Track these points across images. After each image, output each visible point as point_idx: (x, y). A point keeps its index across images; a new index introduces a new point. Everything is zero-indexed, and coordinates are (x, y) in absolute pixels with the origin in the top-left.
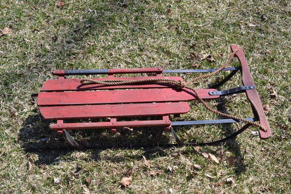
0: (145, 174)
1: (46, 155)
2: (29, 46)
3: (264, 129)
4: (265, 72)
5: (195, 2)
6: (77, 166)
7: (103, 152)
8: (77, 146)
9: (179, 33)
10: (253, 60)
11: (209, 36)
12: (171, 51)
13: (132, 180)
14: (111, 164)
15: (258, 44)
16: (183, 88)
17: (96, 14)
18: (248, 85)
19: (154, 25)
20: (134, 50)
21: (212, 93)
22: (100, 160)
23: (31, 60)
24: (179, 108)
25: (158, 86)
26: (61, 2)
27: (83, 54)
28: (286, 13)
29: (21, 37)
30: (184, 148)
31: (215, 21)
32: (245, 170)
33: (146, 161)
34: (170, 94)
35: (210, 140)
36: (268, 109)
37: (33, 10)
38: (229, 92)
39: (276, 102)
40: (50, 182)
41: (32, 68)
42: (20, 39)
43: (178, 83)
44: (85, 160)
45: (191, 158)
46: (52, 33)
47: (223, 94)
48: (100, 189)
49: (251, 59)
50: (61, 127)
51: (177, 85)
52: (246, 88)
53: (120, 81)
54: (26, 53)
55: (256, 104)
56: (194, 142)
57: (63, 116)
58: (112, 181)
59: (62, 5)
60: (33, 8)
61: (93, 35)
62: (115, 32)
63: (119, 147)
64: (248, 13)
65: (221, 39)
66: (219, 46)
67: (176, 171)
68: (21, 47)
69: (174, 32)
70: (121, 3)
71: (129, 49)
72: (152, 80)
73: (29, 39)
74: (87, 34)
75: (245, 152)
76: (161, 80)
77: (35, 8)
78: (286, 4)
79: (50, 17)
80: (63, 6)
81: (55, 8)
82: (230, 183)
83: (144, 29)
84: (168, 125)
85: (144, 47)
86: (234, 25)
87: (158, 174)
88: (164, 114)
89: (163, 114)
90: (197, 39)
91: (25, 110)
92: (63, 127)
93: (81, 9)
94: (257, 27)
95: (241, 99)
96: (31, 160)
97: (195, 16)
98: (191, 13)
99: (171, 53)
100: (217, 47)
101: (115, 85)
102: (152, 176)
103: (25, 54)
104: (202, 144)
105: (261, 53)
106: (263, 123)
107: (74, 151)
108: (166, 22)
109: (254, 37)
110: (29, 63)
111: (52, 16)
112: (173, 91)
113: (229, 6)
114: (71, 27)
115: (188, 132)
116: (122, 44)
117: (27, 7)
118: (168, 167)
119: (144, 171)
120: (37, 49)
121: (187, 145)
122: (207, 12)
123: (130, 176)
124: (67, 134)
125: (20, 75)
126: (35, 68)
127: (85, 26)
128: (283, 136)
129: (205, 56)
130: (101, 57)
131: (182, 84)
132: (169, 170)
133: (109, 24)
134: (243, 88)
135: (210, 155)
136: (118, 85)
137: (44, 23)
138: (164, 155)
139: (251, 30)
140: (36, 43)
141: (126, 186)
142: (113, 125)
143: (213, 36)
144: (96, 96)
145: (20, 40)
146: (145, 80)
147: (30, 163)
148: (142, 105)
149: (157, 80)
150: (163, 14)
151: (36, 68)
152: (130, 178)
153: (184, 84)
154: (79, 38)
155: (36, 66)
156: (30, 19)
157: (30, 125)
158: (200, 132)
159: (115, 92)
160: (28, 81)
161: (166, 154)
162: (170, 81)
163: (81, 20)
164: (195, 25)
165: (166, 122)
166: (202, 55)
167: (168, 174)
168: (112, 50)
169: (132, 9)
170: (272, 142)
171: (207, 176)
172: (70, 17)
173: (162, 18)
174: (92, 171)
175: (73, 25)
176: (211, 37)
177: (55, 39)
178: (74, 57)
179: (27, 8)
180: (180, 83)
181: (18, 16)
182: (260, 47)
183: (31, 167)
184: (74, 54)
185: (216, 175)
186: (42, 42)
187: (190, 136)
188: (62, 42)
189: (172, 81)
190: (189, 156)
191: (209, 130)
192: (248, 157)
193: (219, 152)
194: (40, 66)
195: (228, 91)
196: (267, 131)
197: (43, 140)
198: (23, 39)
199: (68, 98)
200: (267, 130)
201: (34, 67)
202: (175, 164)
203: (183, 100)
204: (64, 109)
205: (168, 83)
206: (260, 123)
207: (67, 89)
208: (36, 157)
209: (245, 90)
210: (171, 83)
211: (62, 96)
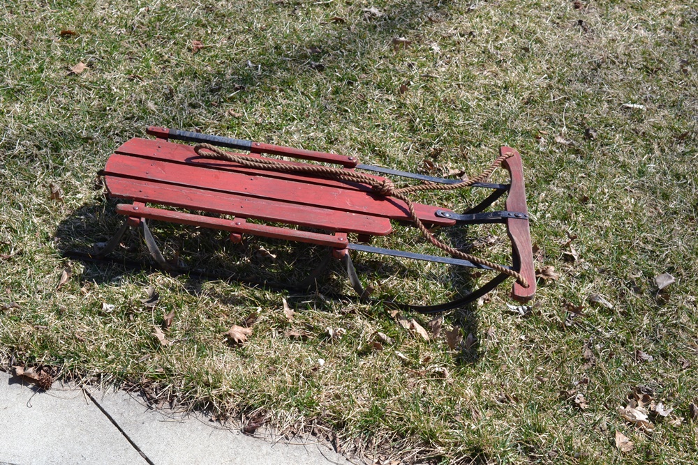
0: (279, 333)
1: (99, 268)
2: (117, 98)
3: (524, 281)
4: (565, 218)
5: (461, 86)
6: (154, 293)
7: (208, 285)
8: (162, 262)
9: (413, 130)
10: (547, 196)
11: (471, 142)
12: (388, 152)
13: (250, 334)
14: (219, 305)
15: (566, 173)
16: (388, 197)
17: (259, 72)
18: (514, 211)
19: (367, 107)
20: (317, 138)
21: (442, 213)
22: (200, 293)
23: (115, 121)
24: (370, 224)
25: (341, 185)
26: (198, 43)
27: (216, 128)
28: (637, 133)
29: (104, 82)
30: (367, 307)
31: (490, 121)
32: (477, 361)
33: (286, 309)
34: (363, 201)
35: (422, 303)
36: (552, 273)
37: (140, 46)
38: (474, 218)
39: (572, 268)
40: (95, 309)
41: (111, 133)
42: (102, 85)
43: (379, 184)
44: (173, 290)
45: (377, 323)
46: (165, 86)
47: (463, 218)
48: (186, 339)
49: (543, 195)
50: (138, 211)
51: (377, 187)
52: (509, 214)
53: (270, 163)
54: (108, 108)
55: (521, 243)
56: (388, 300)
57: (148, 196)
58: (212, 329)
59: (198, 48)
60: (141, 44)
61: (245, 102)
62: (289, 104)
63: (240, 281)
64: (561, 121)
65: (493, 151)
66: (486, 161)
67: (341, 338)
68: (100, 98)
69: (405, 125)
70: (313, 63)
71: (307, 136)
72: (331, 171)
73: (120, 89)
74: (232, 99)
75: (486, 334)
76: (349, 175)
77: (146, 45)
78: (643, 120)
79: (169, 62)
80: (199, 50)
81: (184, 51)
82: (442, 374)
83: (347, 111)
84: (343, 247)
85: (336, 137)
86: (526, 134)
87: (305, 338)
88: (339, 229)
89: (336, 227)
90: (445, 142)
91: (79, 196)
92: (141, 211)
93: (233, 59)
94: (572, 144)
95: (503, 251)
96: (68, 271)
97: (452, 106)
98: (446, 100)
99: (388, 156)
100: (481, 163)
101: (259, 168)
102: (292, 337)
103: (105, 110)
104: (406, 308)
105: (568, 188)
106: (523, 273)
107: (153, 271)
108: (394, 108)
109: (559, 161)
110: (108, 125)
111: (173, 62)
112: (368, 197)
113: (526, 103)
114: (206, 83)
115: (384, 282)
116: (296, 127)
117: (131, 40)
118: (328, 328)
119: (279, 327)
120: (130, 106)
121: (374, 302)
122: (479, 105)
123: (249, 327)
124: (147, 231)
125: (86, 140)
126: (117, 134)
127: (234, 86)
128: (569, 322)
129: (452, 172)
130: (250, 138)
131: (387, 186)
132: (327, 334)
133: (281, 90)
134: (504, 214)
135: (415, 324)
136: (264, 169)
137: (156, 69)
138: (325, 309)
139: (558, 148)
140: (132, 96)
141: (237, 340)
142: (236, 226)
143: (480, 144)
144: (218, 177)
145: (102, 87)
146: (318, 169)
147: (65, 272)
148: (301, 207)
149: (341, 173)
150: (391, 93)
151: (120, 136)
152: (249, 330)
153: (390, 187)
154: (216, 102)
155: (121, 132)
156: (130, 59)
157: (82, 217)
158: (407, 286)
159: (257, 179)
160: (98, 152)
161: (330, 307)
163: (228, 77)
164: (447, 120)
165: (339, 239)
166: (447, 169)
167: (325, 341)
168: (275, 132)
169: (332, 75)
170: (545, 329)
171: (400, 357)
172: (209, 68)
173: (388, 100)
174: (178, 306)
175: (209, 80)
176: (474, 146)
177: (169, 96)
178: (197, 130)
179: (129, 42)
180: (384, 184)
181: (109, 49)
182: (569, 178)
183: (65, 280)
184: (197, 125)
185: (417, 357)
186: (144, 97)
187: (383, 288)
188: (182, 102)
189: (370, 179)
190: (373, 320)
191: (426, 287)
192: (487, 344)
193: (434, 323)
194: (128, 135)
196: (529, 286)
197: (101, 244)
198: (109, 86)
199: (164, 171)
201: (116, 132)
202: (342, 326)
203: (382, 214)
204: (153, 186)
205: (362, 182)
206: (518, 272)
207: (167, 158)
208: (80, 269)
209: (507, 218)
210: (366, 183)
211: (153, 167)
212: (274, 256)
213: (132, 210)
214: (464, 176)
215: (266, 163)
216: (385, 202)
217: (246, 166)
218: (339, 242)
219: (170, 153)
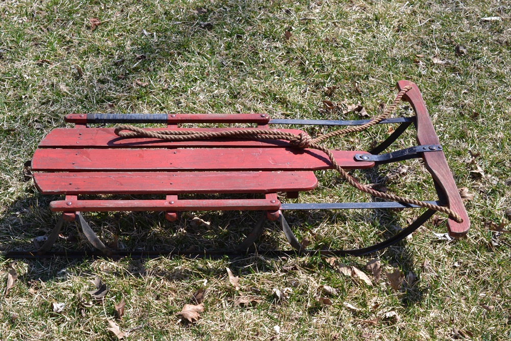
0: (228, 302)
1: (42, 264)
2: (30, 86)
3: (458, 217)
4: (463, 136)
5: (337, 24)
6: (100, 283)
7: (151, 263)
8: (103, 248)
9: (304, 72)
10: (439, 116)
11: (360, 76)
12: (288, 98)
13: (202, 311)
14: (165, 282)
15: (450, 91)
16: (306, 149)
17: (155, 39)
18: (427, 144)
19: (259, 57)
20: (222, 95)
21: (360, 157)
22: (145, 275)
23: (31, 109)
24: (296, 180)
25: (260, 144)
26: (95, 20)
27: (127, 100)
28: (501, 44)
29: (15, 72)
30: (306, 259)
31: (371, 53)
32: (422, 299)
33: (231, 277)
34: (284, 157)
35: (356, 246)
36: (467, 195)
37: (43, 31)
38: (391, 157)
39: (481, 185)
40: (46, 310)
41: (31, 121)
42: (15, 75)
43: (297, 138)
44: (117, 274)
45: (319, 275)
46: (73, 67)
47: (381, 159)
48: (141, 326)
49: (436, 116)
50: (72, 206)
51: (294, 141)
52: (424, 148)
53: (189, 134)
54: (23, 97)
55: (443, 176)
56: (324, 249)
57: (78, 188)
58: (164, 311)
59: (95, 25)
60: (43, 29)
61: (149, 70)
62: (189, 66)
63: (181, 254)
64: (432, 42)
65: (381, 82)
66: (378, 92)
67: (288, 297)
68: (14, 87)
69: (296, 69)
70: (202, 23)
71: (211, 94)
72: (248, 132)
73: (31, 76)
74: (136, 69)
75: (423, 267)
76: (266, 133)
77: (48, 29)
78: (502, 30)
79: (72, 42)
80: (97, 26)
81: (83, 29)
82: (393, 320)
83: (242, 64)
84: (276, 209)
85: (238, 91)
86: (405, 59)
87: (254, 303)
88: (268, 190)
89: (266, 189)
90: (337, 80)
91: (11, 190)
92: (75, 206)
93: (129, 30)
94: (448, 63)
96: (13, 273)
97: (335, 44)
98: (327, 39)
99: (289, 101)
100: (373, 94)
101: (180, 140)
102: (242, 305)
103: (21, 99)
104: (341, 253)
105: (456, 105)
106: (454, 208)
107: (96, 258)
108: (283, 54)
109: (441, 81)
110: (26, 113)
111: (76, 42)
112: (288, 152)
113: (398, 31)
114: (110, 58)
115: (315, 231)
116: (200, 87)
117: (33, 26)
118: (274, 290)
119: (227, 296)
120: (44, 91)
121: (312, 254)
122: (357, 39)
123: (200, 303)
124: (83, 222)
125: (8, 132)
126: (36, 121)
127: (136, 56)
128: (495, 242)
129: (350, 108)
130: (160, 105)
131: (304, 139)
132: (275, 296)
133: (179, 54)
134: (419, 149)
135: (356, 270)
136: (185, 140)
137: (61, 51)
138: (267, 270)
139: (436, 69)
140: (43, 81)
141: (190, 320)
142: (170, 206)
143: (367, 76)
144: (143, 157)
145: (15, 77)
146: (235, 132)
147: (10, 276)
148: (228, 173)
149: (258, 133)
150: (277, 41)
151: (39, 122)
152: (200, 307)
153: (307, 139)
154: (122, 75)
155: (40, 118)
156: (36, 45)
157: (17, 213)
158: (338, 231)
159: (179, 151)
160: (22, 142)
161: (272, 267)
162: (282, 134)
163: (128, 48)
164: (334, 58)
165: (271, 202)
166: (345, 106)
167: (274, 303)
168: (181, 95)
169: (222, 32)
170: (475, 252)
171: (349, 308)
172: (110, 43)
173: (276, 47)
174: (127, 292)
175: (112, 54)
176: (362, 79)
177: (78, 76)
178: (109, 105)
179: (32, 29)
180: (301, 137)
181: (15, 39)
182: (453, 96)
183: (12, 284)
184: (109, 100)
185: (364, 305)
186: (55, 80)
187: (317, 238)
188: (91, 80)
189: (286, 134)
190: (315, 272)
191: (355, 228)
192: (426, 278)
193: (373, 266)
194: (46, 120)
195: (391, 155)
197: (40, 238)
198: (21, 75)
199: (90, 159)
200: (462, 220)
201: (35, 119)
202: (286, 285)
203: (305, 168)
204: (81, 177)
205: (279, 138)
206: (449, 208)
207: (90, 145)
208: (24, 268)
209: (423, 152)
210: (283, 138)
211: (78, 156)
212: (208, 223)
213: (66, 206)
214: (362, 111)
215: (185, 134)
216: (305, 154)
217: (167, 140)
218: (272, 204)
219: (91, 139)
